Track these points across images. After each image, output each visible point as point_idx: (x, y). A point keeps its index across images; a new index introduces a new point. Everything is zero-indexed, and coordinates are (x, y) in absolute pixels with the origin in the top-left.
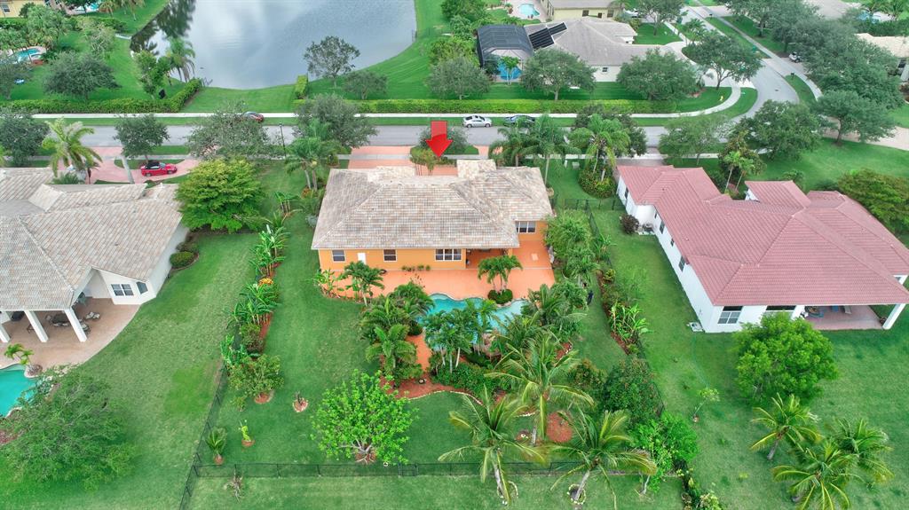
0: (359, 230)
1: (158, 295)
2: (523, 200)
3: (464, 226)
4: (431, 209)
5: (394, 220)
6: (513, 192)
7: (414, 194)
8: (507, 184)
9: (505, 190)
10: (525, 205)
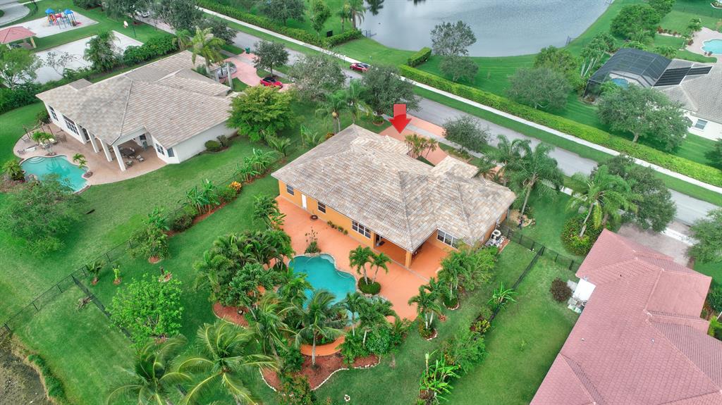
0: (310, 176)
1: (182, 163)
2: (458, 215)
3: (383, 211)
4: (370, 185)
5: (336, 180)
6: (456, 204)
7: (367, 167)
8: (456, 193)
9: (451, 198)
10: (457, 220)
